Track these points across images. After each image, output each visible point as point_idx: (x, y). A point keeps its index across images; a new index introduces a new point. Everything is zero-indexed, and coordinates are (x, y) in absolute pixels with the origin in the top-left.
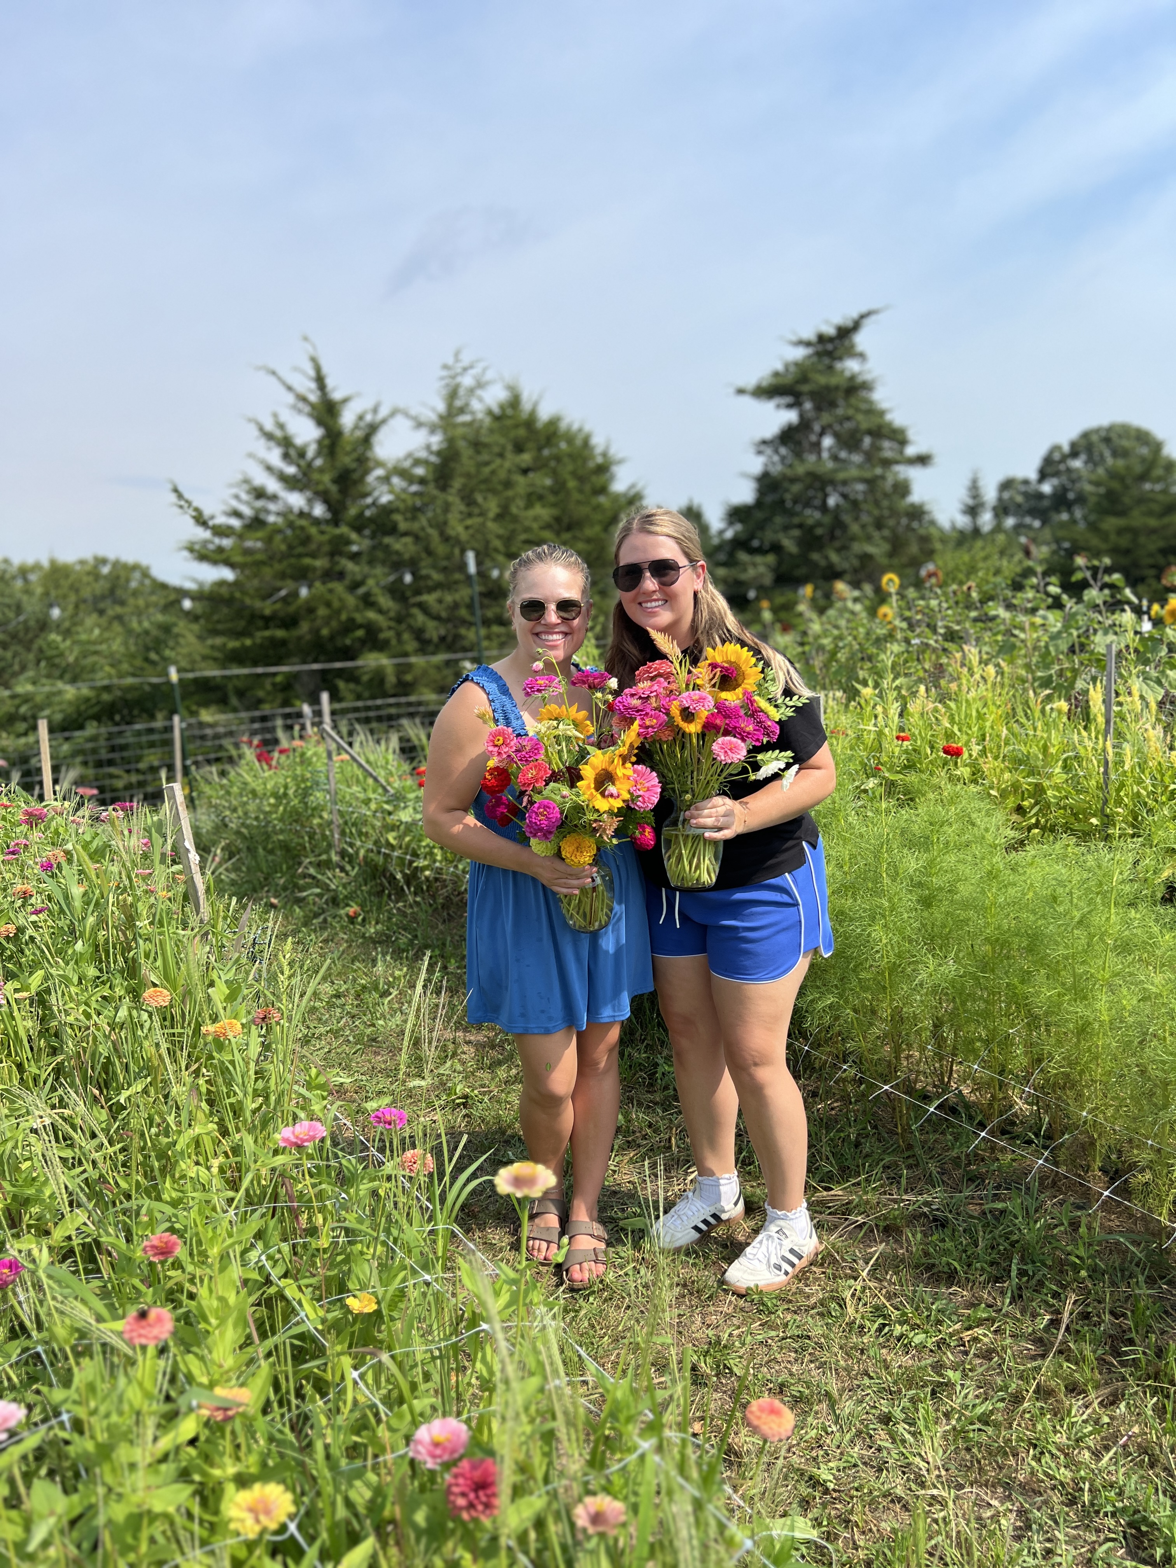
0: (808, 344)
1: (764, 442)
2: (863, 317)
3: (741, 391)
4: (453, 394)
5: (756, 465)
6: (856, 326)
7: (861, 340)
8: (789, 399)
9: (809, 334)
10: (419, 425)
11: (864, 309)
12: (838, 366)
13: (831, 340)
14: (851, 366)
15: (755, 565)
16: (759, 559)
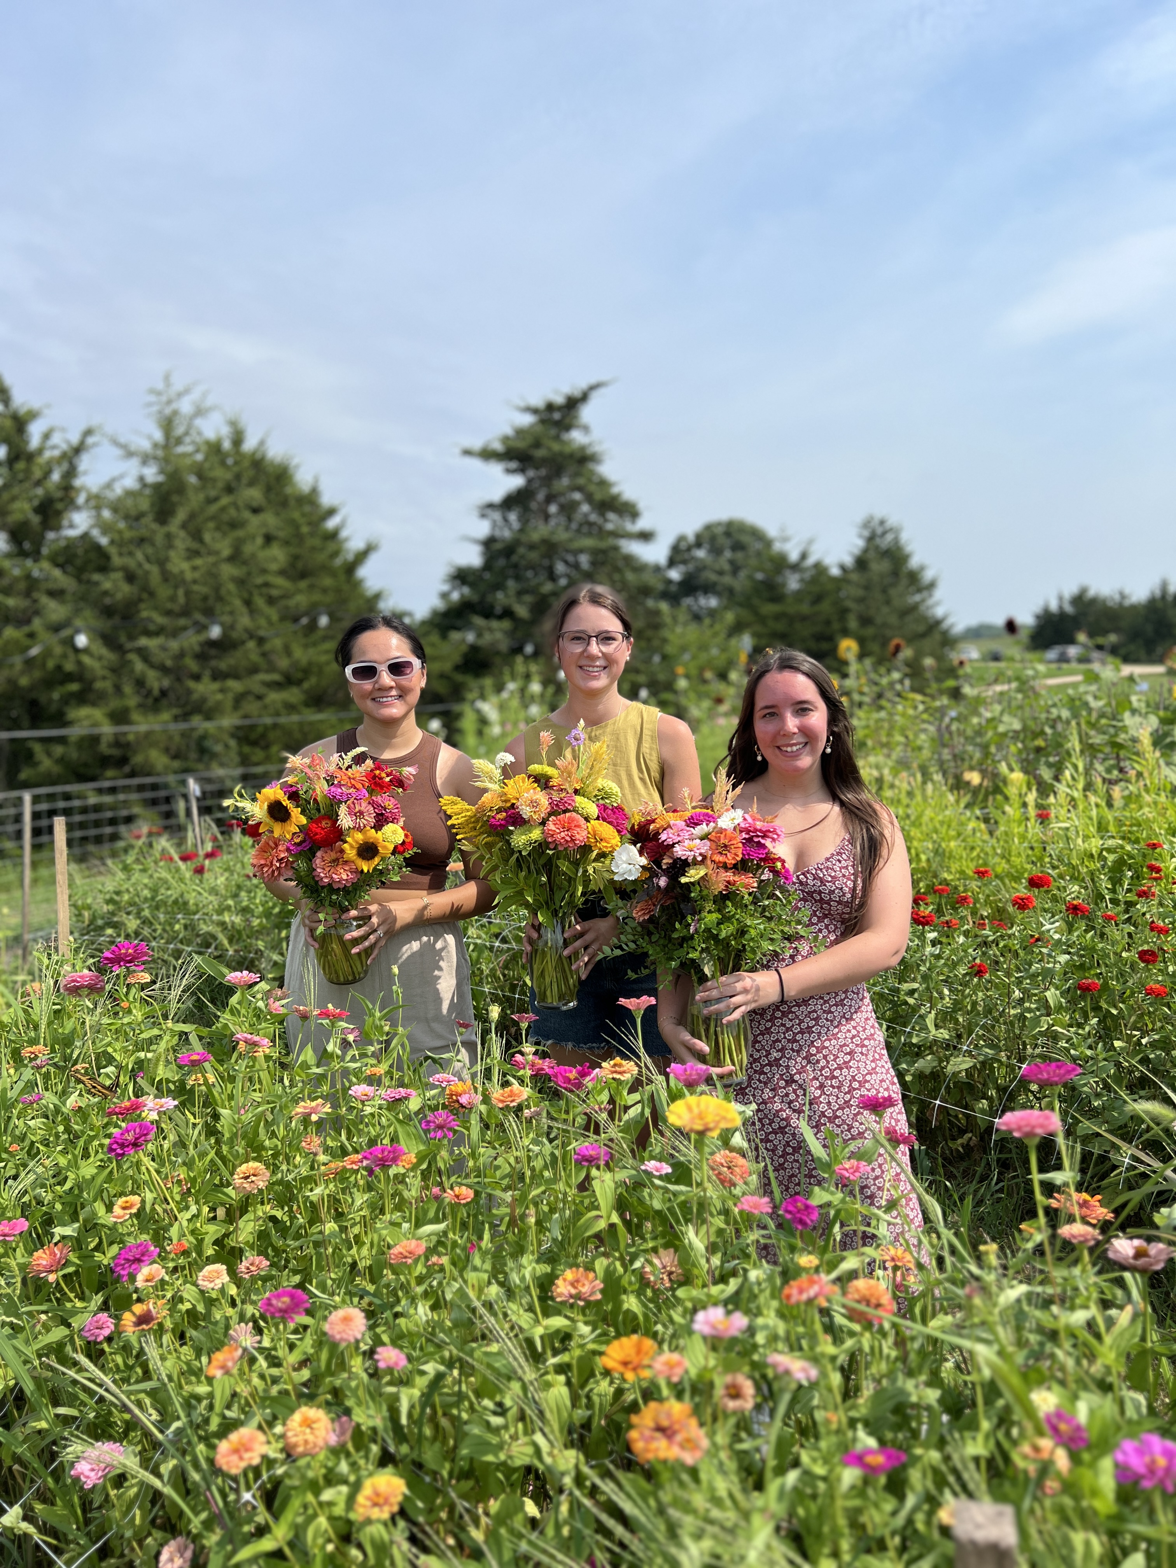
0: (535, 411)
1: (491, 506)
2: (593, 388)
3: (467, 453)
4: (168, 424)
5: (483, 529)
6: (584, 397)
7: (587, 413)
8: (514, 465)
9: (538, 401)
10: (130, 454)
11: (593, 380)
12: (566, 436)
13: (560, 408)
14: (576, 437)
15: (490, 630)
16: (495, 624)
